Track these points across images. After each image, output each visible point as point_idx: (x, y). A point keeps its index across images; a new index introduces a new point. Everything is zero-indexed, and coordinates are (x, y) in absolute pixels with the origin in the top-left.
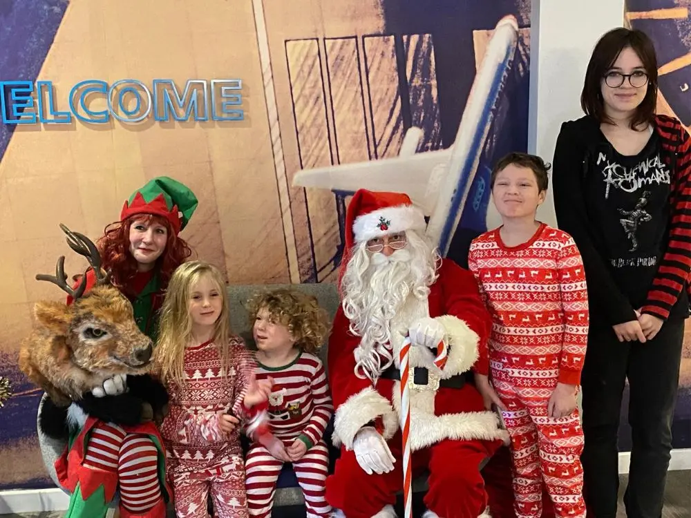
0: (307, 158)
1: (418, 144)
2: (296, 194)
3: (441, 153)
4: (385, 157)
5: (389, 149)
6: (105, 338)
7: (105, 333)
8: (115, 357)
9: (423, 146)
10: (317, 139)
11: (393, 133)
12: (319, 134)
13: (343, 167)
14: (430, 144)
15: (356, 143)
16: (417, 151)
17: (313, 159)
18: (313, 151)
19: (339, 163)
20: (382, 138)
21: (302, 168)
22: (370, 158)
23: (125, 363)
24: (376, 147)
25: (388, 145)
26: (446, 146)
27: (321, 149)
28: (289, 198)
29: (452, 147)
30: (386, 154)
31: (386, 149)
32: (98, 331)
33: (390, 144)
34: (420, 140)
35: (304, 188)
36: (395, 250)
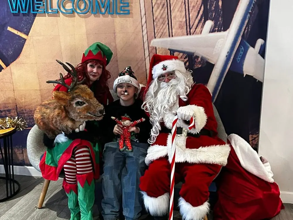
0: (157, 33)
1: (211, 28)
2: (152, 50)
3: (222, 33)
4: (194, 34)
5: (197, 30)
6: (85, 105)
7: (84, 103)
8: (90, 113)
9: (214, 28)
10: (163, 24)
11: (199, 23)
12: (164, 22)
13: (174, 38)
14: (217, 29)
15: (181, 27)
16: (210, 32)
17: (160, 34)
18: (160, 30)
19: (172, 36)
20: (193, 24)
21: (155, 38)
22: (187, 35)
23: (94, 115)
24: (190, 29)
25: (196, 29)
26: (225, 30)
27: (164, 29)
28: (149, 52)
29: (228, 30)
30: (195, 33)
31: (195, 30)
32: (81, 103)
33: (197, 28)
34: (212, 26)
35: (156, 47)
36: (170, 80)
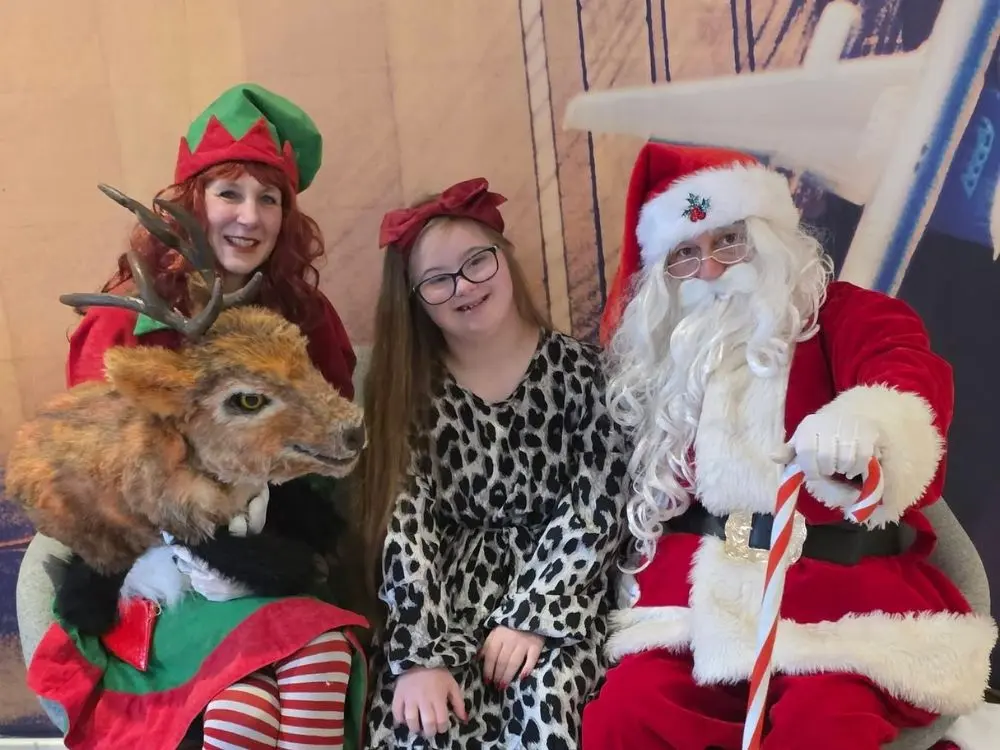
0: (596, 67)
1: (848, 40)
2: (572, 145)
3: (899, 61)
4: (770, 67)
5: (782, 45)
6: (268, 412)
7: (266, 402)
8: (297, 448)
9: (861, 38)
10: (622, 23)
11: (792, 12)
12: (627, 13)
13: (679, 89)
14: (874, 40)
15: (707, 34)
16: (843, 56)
17: (610, 67)
18: (611, 49)
19: (668, 79)
20: (766, 22)
21: (586, 87)
22: (738, 69)
23: (320, 457)
24: (752, 42)
25: (779, 40)
26: (911, 44)
27: (629, 47)
28: (556, 156)
29: (924, 47)
30: (773, 60)
31: (775, 49)
32: (252, 399)
33: (785, 36)
34: (852, 28)
35: (590, 133)
36: (726, 267)
